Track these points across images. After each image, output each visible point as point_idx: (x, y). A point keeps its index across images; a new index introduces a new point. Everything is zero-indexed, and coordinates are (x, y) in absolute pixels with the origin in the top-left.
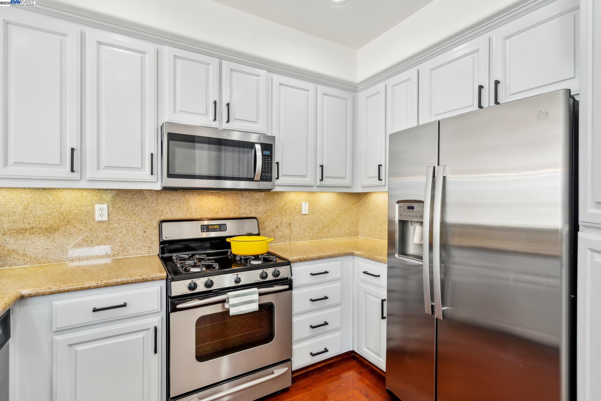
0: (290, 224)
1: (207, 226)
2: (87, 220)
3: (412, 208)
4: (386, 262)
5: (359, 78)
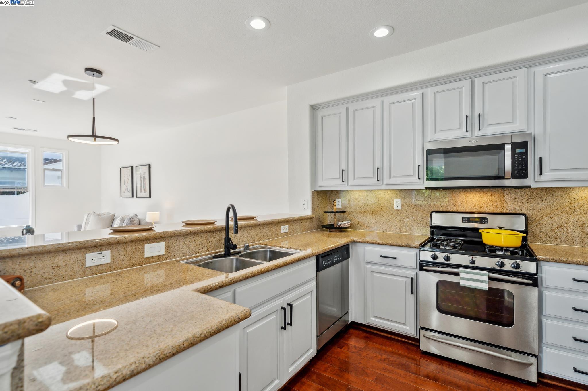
1: (468, 218)
2: (390, 208)
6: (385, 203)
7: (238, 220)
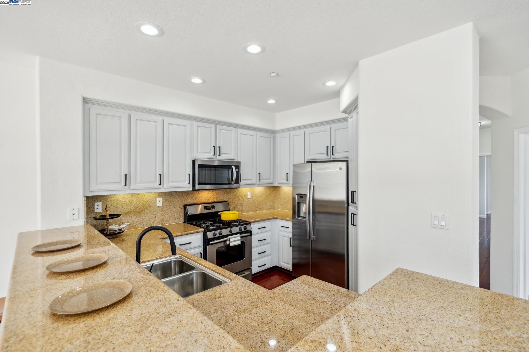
0: (242, 204)
1: (206, 207)
2: (153, 206)
3: (302, 197)
4: (292, 220)
5: (277, 128)
6: (149, 202)
7: (174, 238)
